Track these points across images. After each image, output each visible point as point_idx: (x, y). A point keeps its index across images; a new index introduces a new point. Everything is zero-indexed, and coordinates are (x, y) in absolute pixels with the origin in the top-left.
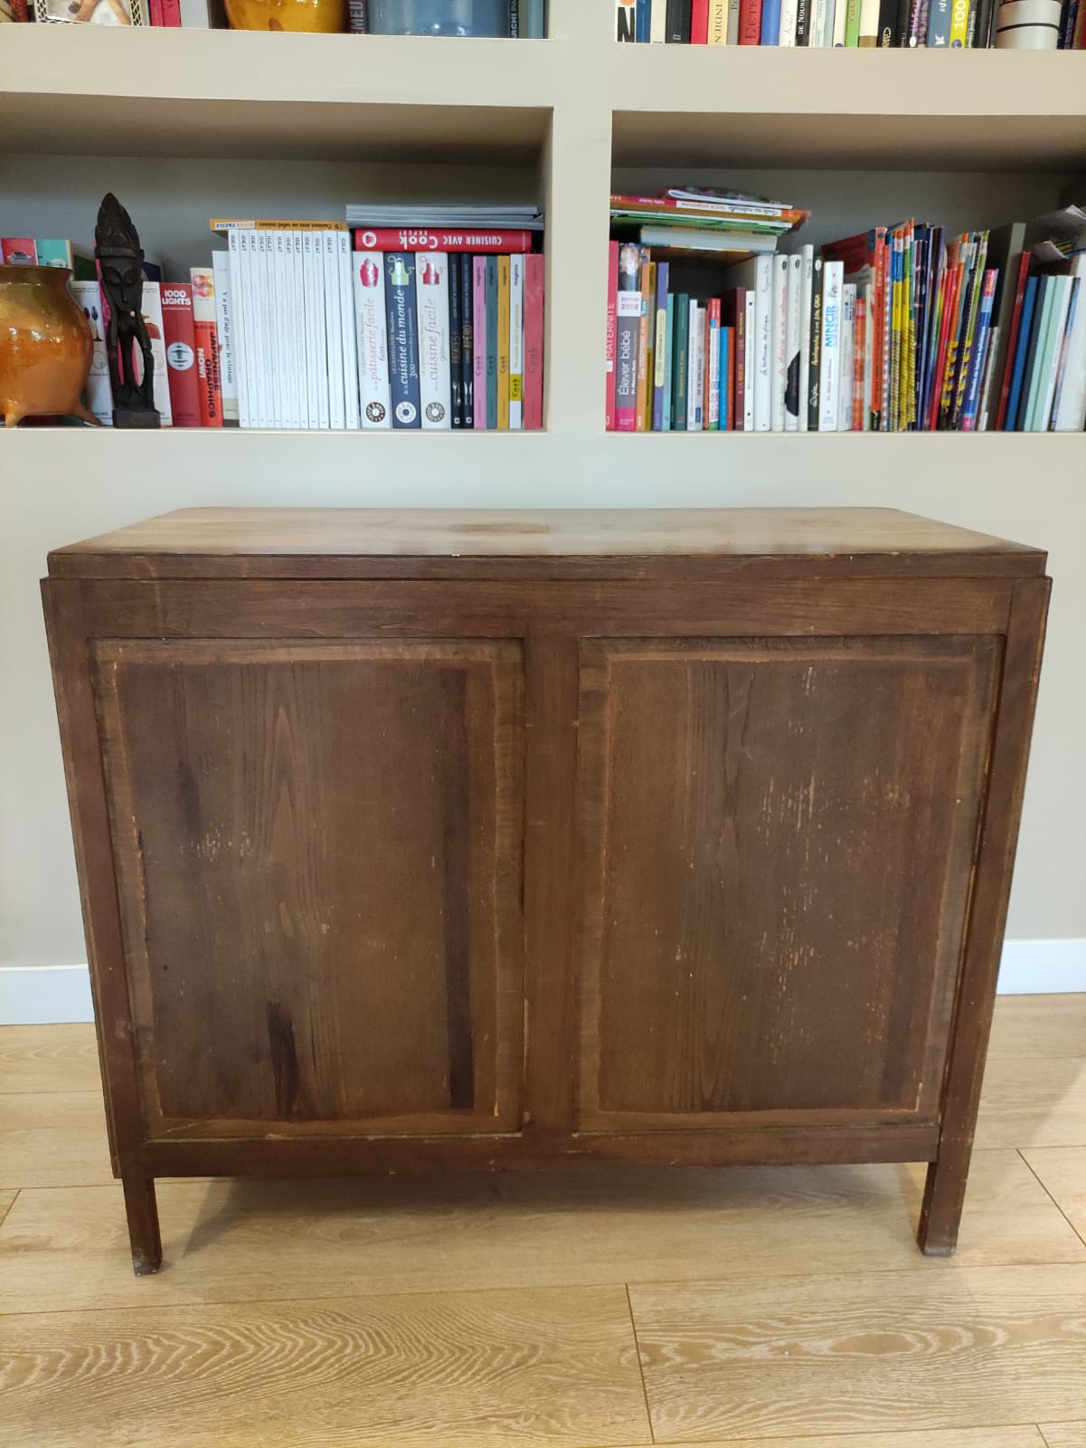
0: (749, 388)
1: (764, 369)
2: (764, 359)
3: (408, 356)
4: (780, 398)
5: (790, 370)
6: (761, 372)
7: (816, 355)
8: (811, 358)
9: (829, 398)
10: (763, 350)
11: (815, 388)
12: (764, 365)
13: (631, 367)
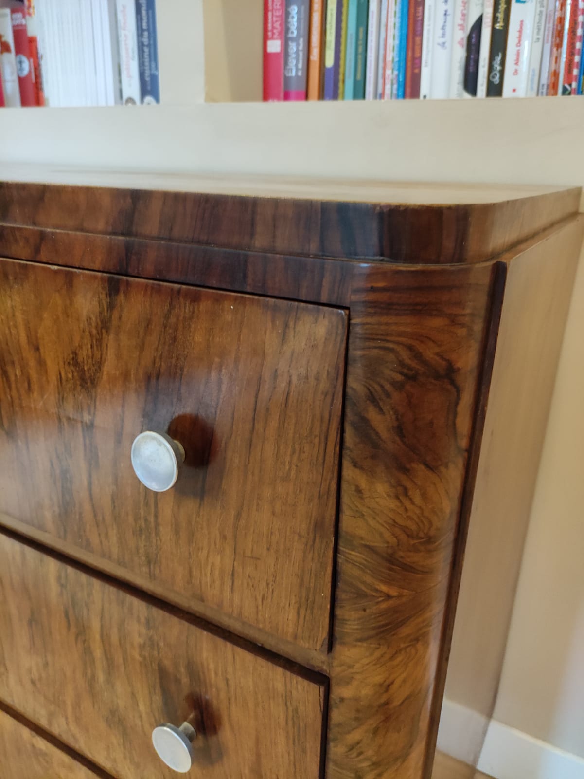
0: (426, 66)
1: (443, 40)
2: (443, 28)
3: (150, 55)
4: (458, 75)
5: (470, 38)
6: (439, 44)
7: (501, 15)
8: (495, 20)
9: (516, 72)
10: (442, 17)
11: (498, 59)
12: (443, 36)
13: (298, 45)
